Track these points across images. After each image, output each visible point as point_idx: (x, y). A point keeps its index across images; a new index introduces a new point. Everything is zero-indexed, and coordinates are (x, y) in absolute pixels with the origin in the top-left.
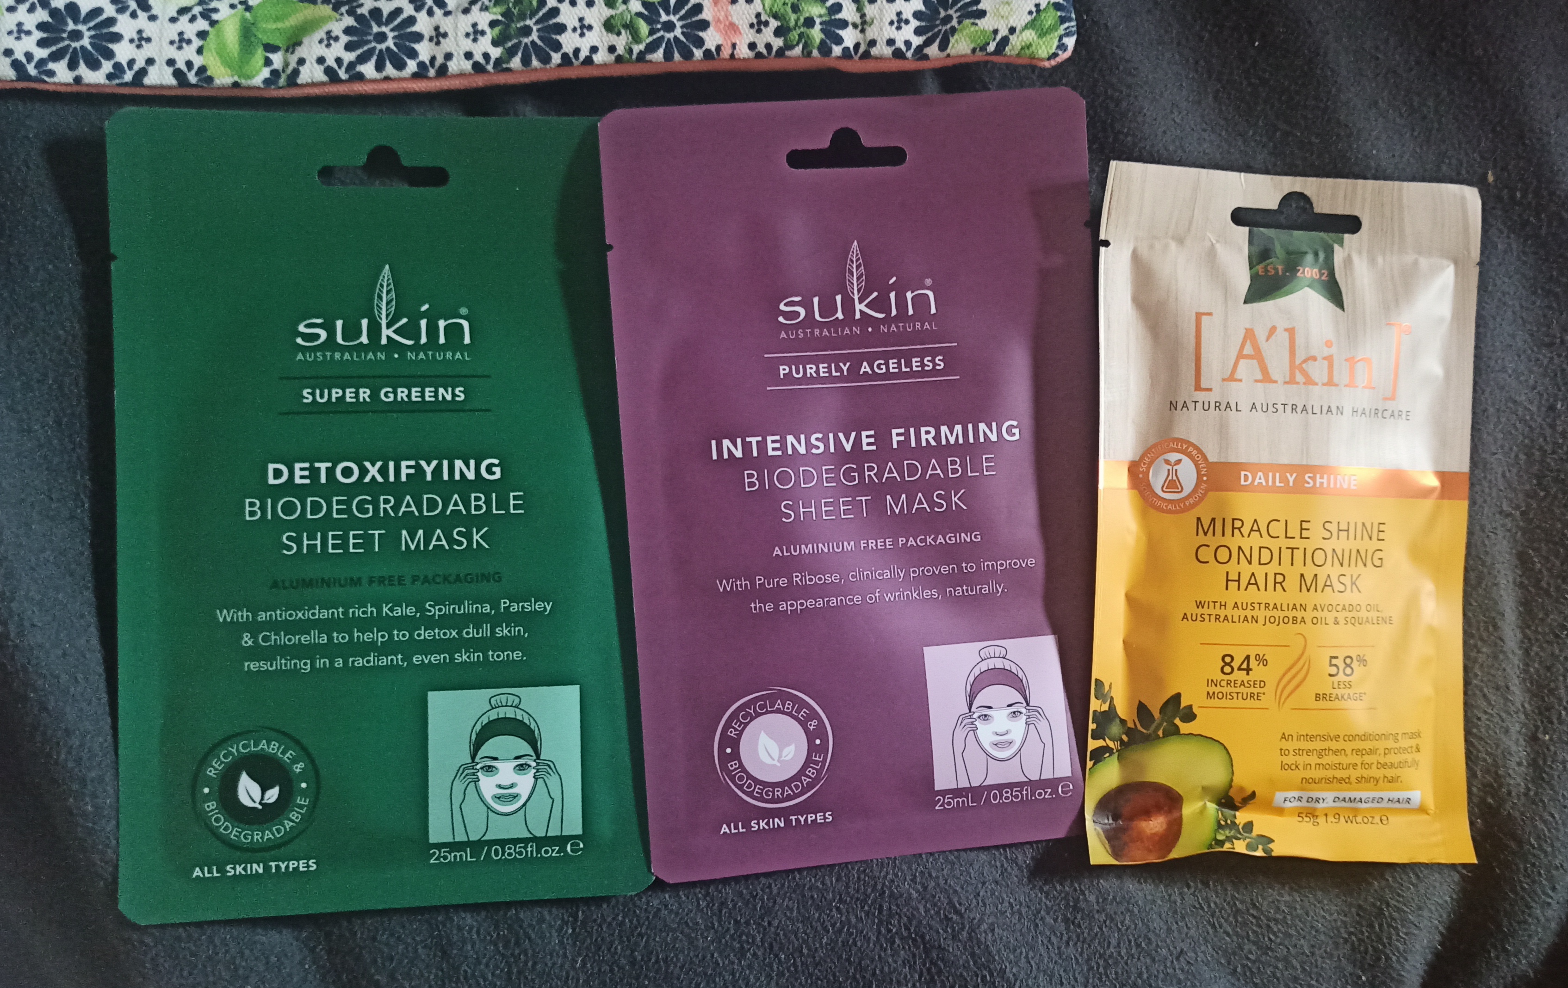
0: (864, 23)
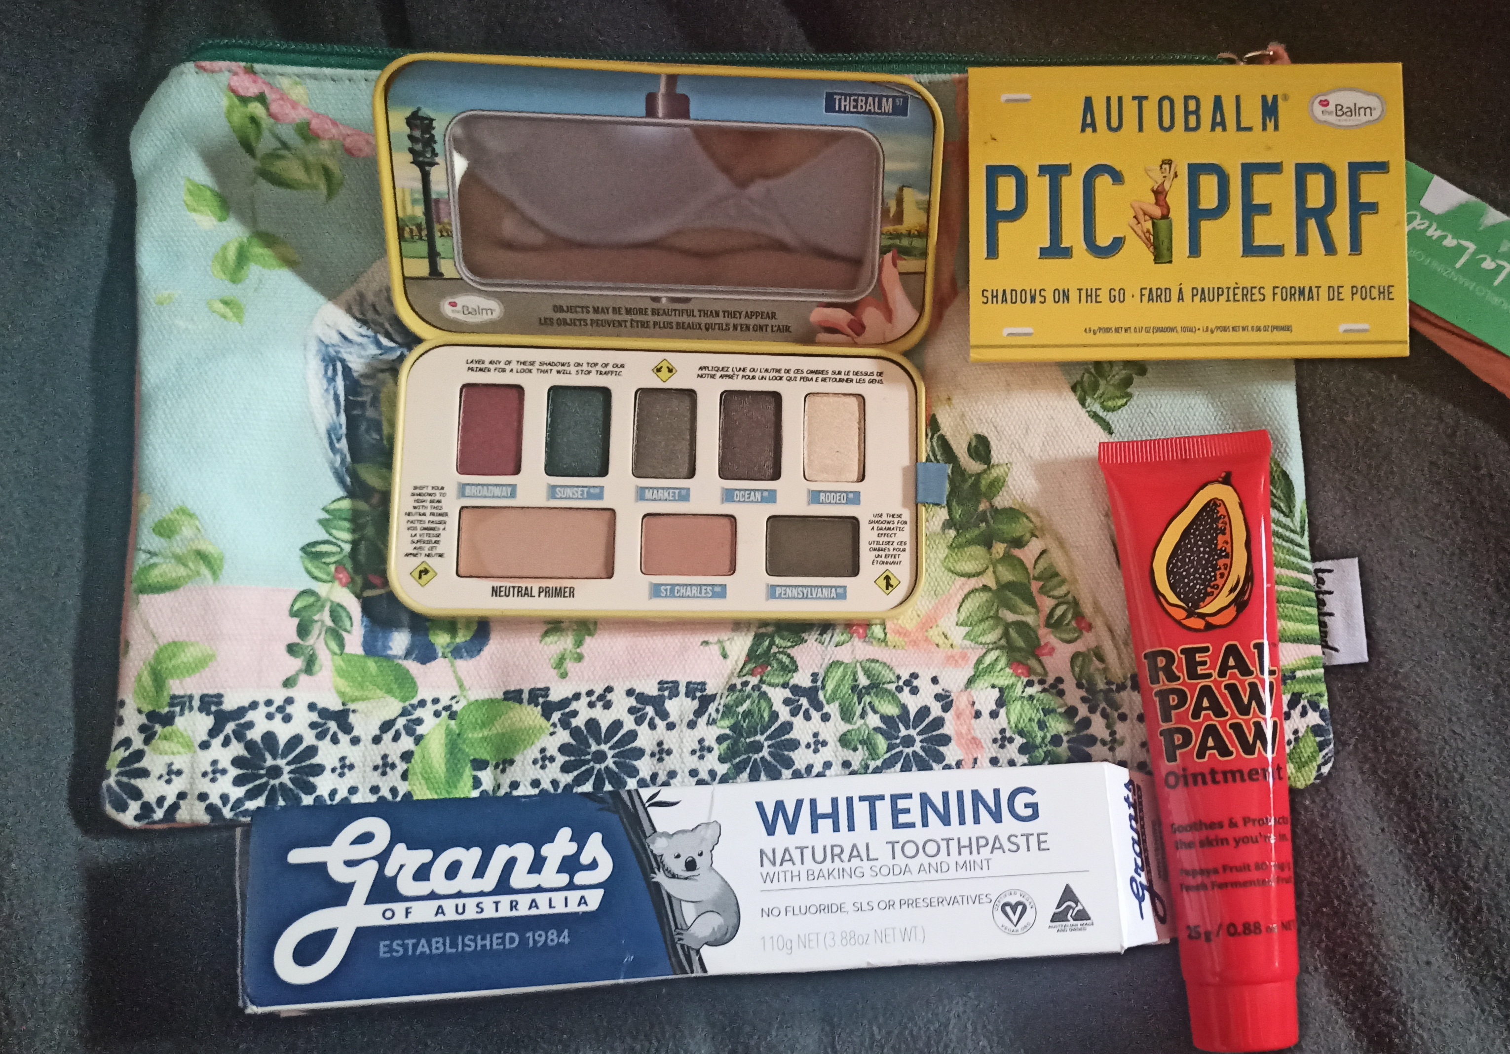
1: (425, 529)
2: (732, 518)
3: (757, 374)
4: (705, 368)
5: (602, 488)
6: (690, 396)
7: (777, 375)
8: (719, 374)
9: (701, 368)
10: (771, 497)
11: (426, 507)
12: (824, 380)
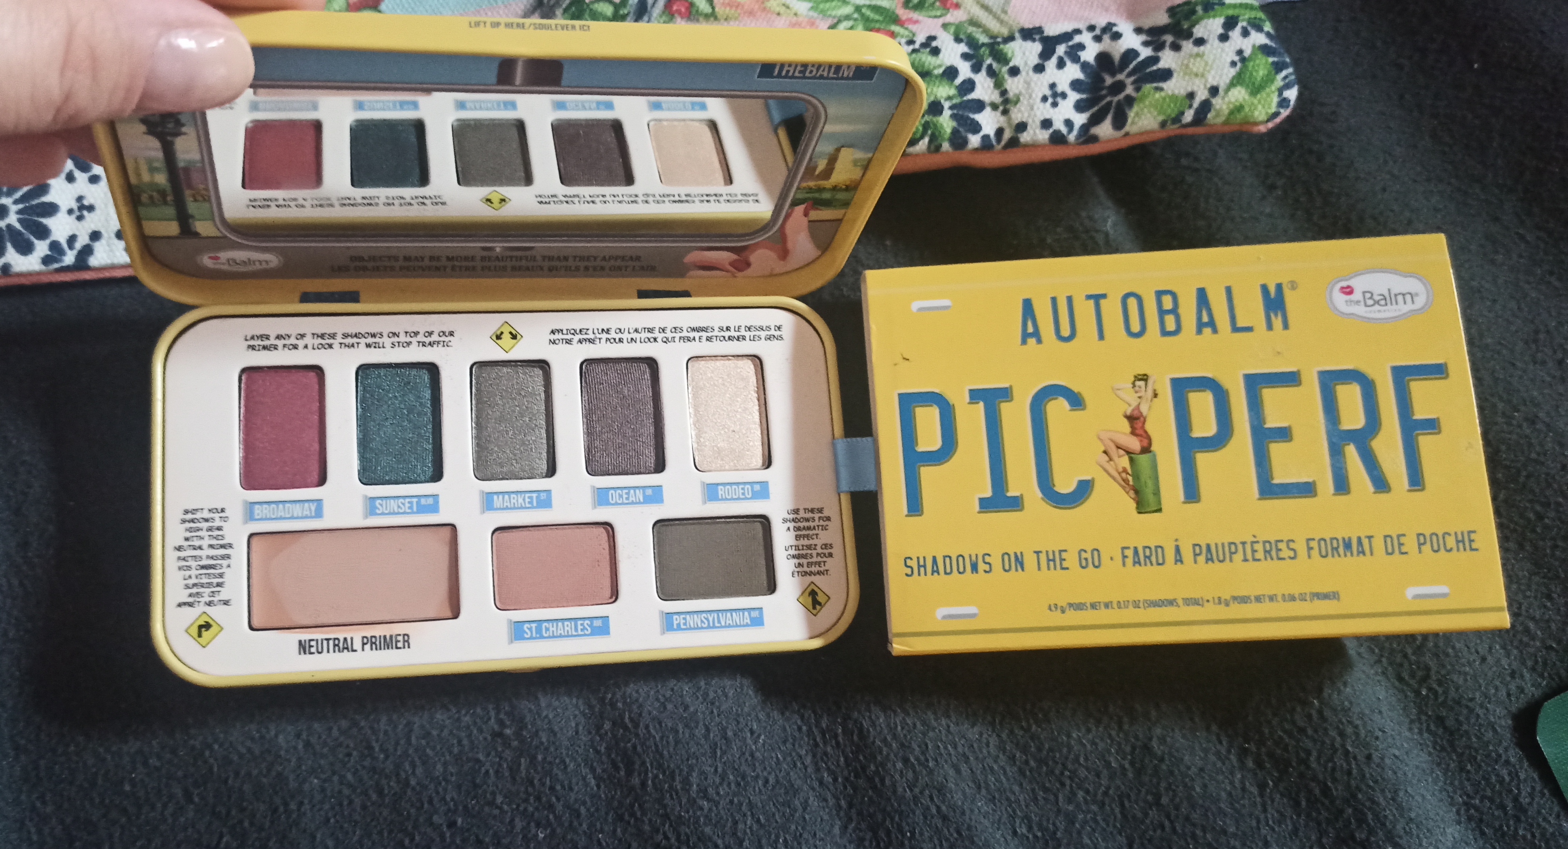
0: (1006, 101)
1: (203, 567)
2: (608, 526)
3: (625, 336)
4: (558, 331)
5: (435, 496)
6: (542, 368)
7: (650, 335)
8: (577, 338)
9: (553, 332)
10: (655, 496)
11: (202, 538)
12: (709, 339)
